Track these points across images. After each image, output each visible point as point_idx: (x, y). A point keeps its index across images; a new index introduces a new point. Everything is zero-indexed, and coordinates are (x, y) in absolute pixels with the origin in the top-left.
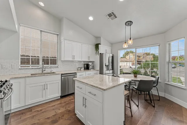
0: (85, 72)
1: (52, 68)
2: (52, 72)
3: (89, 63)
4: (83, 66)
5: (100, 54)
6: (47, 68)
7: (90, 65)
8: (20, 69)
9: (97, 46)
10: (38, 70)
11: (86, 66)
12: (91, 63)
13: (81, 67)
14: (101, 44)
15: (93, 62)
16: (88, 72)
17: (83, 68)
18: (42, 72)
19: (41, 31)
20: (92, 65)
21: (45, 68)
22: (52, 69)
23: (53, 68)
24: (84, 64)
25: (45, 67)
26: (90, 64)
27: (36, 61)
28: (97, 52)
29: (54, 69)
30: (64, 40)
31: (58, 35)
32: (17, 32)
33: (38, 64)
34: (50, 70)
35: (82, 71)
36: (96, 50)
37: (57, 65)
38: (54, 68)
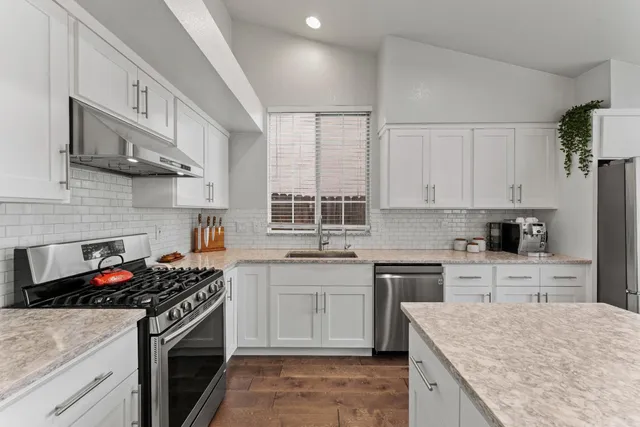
0: (491, 267)
1: (351, 235)
2: (350, 250)
3: (520, 220)
4: (480, 232)
5: (601, 163)
6: (335, 235)
7: (524, 227)
8: (268, 235)
9: (575, 125)
10: (309, 241)
11: (496, 232)
12: (532, 220)
13: (471, 235)
14: (608, 106)
15: (543, 215)
16: (507, 268)
17: (482, 244)
18: (320, 249)
19: (318, 114)
20: (535, 230)
21: (329, 236)
22: (349, 241)
23: (354, 236)
24: (490, 226)
25: (326, 232)
26: (524, 223)
27: (305, 213)
28: (576, 157)
29: (357, 239)
30: (389, 127)
31: (368, 114)
32: (261, 133)
33: (308, 222)
34: (343, 242)
35: (476, 258)
36: (569, 145)
37: (366, 227)
38: (357, 235)
